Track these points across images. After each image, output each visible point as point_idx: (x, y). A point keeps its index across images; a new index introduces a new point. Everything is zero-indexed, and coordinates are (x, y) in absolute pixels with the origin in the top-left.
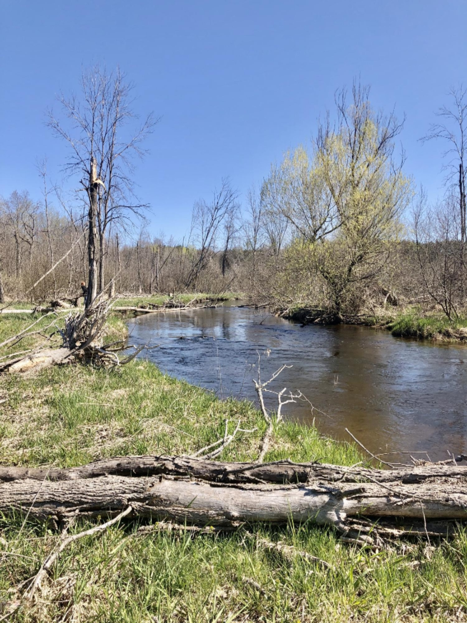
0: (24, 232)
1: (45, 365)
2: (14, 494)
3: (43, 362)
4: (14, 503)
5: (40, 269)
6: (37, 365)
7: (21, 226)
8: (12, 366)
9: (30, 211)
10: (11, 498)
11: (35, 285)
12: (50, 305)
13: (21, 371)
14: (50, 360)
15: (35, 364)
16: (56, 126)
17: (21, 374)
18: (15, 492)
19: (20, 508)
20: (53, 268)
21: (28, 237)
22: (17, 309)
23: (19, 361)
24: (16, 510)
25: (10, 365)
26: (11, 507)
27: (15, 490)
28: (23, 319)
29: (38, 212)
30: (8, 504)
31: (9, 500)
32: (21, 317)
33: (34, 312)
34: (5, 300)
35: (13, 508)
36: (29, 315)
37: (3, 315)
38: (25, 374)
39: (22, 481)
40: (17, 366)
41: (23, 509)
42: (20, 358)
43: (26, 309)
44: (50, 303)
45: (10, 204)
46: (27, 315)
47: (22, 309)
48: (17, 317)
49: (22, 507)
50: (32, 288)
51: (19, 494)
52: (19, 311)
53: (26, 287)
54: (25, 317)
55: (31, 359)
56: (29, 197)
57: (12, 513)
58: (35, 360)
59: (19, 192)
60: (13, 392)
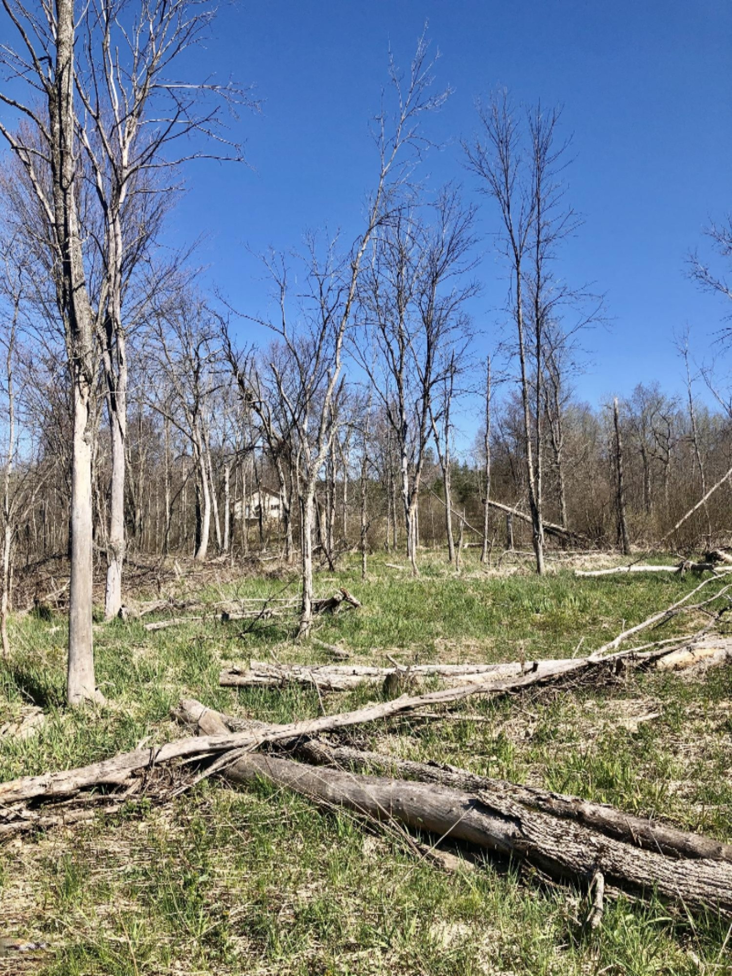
0: (654, 444)
1: (715, 661)
2: (705, 883)
3: (711, 657)
4: (705, 898)
5: (684, 501)
6: (700, 661)
7: (649, 436)
8: (661, 659)
9: (663, 412)
10: (699, 887)
11: (677, 526)
12: (702, 558)
13: (677, 668)
14: (723, 653)
15: (697, 659)
16: (703, 275)
17: (677, 673)
18: (705, 880)
19: (718, 910)
20: (706, 498)
21: (660, 451)
22: (651, 564)
23: (672, 651)
24: (710, 910)
25: (658, 657)
26: (701, 903)
27: (706, 875)
28: (663, 581)
29: (675, 412)
30: (697, 897)
31: (698, 891)
32: (659, 577)
33: (680, 570)
34: (631, 549)
35: (706, 907)
36: (672, 575)
37: (632, 574)
38: (683, 673)
39: (714, 863)
40: (669, 661)
41: (722, 913)
42: (673, 648)
43: (664, 564)
44: (703, 554)
45: (632, 405)
46: (669, 574)
47: (661, 564)
48: (656, 578)
49: (721, 910)
50: (672, 531)
51: (713, 885)
52: (655, 568)
53: (664, 530)
54: (666, 579)
55: (690, 649)
56: (660, 391)
57: (704, 914)
58: (698, 653)
59: (646, 385)
60: (668, 702)
